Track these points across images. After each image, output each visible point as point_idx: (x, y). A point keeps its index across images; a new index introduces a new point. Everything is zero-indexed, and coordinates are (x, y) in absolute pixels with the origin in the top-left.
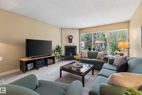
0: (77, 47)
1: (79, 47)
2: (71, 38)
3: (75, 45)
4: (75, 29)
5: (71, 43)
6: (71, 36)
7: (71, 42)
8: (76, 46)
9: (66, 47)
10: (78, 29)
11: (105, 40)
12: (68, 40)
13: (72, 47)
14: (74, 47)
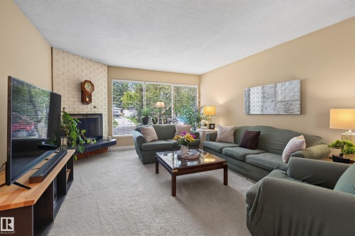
0: (103, 116)
1: (107, 116)
2: (88, 88)
3: (96, 111)
5: (85, 106)
6: (90, 82)
7: (90, 100)
8: (101, 115)
10: (105, 65)
12: (77, 96)
13: (89, 117)
14: (95, 117)
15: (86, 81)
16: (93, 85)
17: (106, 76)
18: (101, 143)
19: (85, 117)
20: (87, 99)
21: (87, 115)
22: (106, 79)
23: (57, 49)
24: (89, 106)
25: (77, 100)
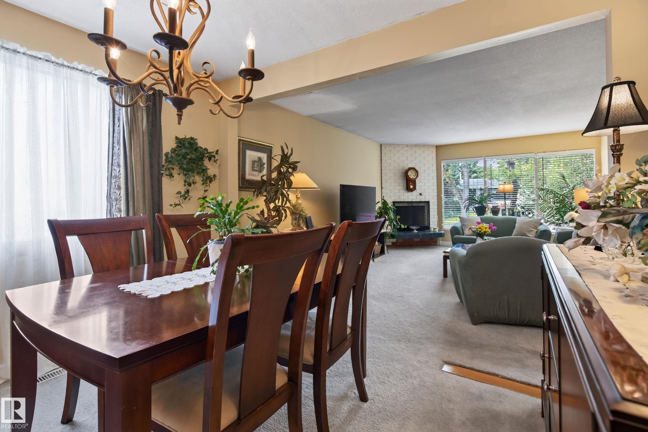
0: (431, 204)
1: (436, 204)
2: (411, 175)
3: (422, 199)
4: (416, 146)
5: (410, 193)
6: (414, 169)
7: (415, 188)
8: (428, 203)
9: (396, 205)
10: (432, 146)
11: (515, 182)
12: (403, 183)
13: (414, 205)
14: (421, 205)
15: (410, 169)
16: (417, 172)
17: (435, 158)
18: (427, 233)
19: (410, 205)
20: (411, 187)
21: (412, 202)
22: (434, 162)
23: (385, 144)
24: (414, 193)
25: (402, 188)
